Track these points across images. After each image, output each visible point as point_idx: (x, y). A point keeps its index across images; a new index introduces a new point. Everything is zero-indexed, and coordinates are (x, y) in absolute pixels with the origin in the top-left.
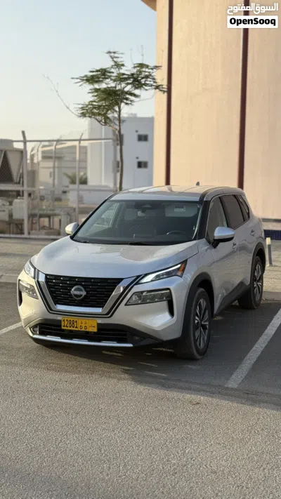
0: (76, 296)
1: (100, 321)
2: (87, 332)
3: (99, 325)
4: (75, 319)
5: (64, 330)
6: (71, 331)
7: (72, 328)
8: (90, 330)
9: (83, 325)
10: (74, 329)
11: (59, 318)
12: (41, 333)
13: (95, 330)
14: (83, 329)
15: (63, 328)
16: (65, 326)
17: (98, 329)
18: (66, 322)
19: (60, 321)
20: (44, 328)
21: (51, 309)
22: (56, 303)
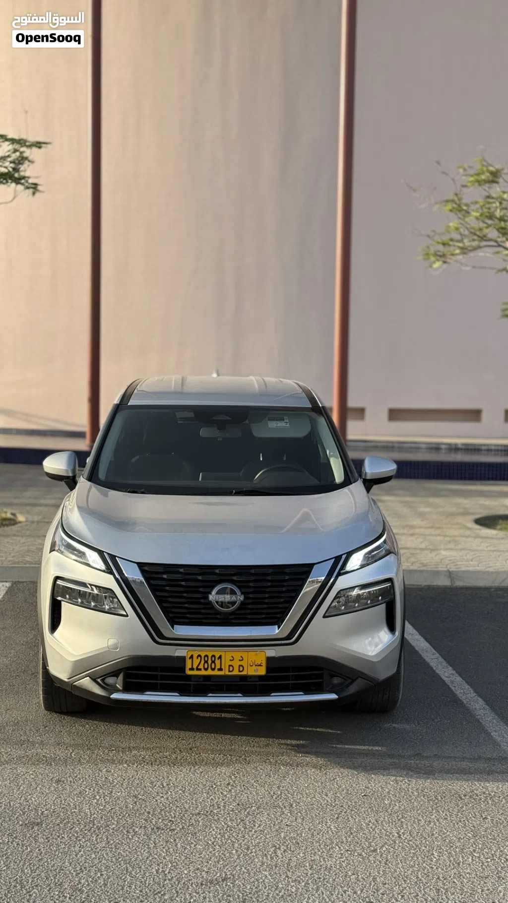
0: (222, 604)
1: (272, 652)
2: (244, 678)
3: (269, 660)
4: (217, 652)
5: (190, 677)
6: (207, 678)
7: (209, 672)
8: (251, 671)
9: (236, 664)
10: (216, 673)
11: (180, 652)
12: (127, 689)
13: (262, 671)
14: (236, 672)
15: (189, 672)
16: (195, 667)
17: (268, 669)
18: (196, 661)
19: (183, 659)
20: (137, 676)
21: (161, 636)
22: (173, 622)
